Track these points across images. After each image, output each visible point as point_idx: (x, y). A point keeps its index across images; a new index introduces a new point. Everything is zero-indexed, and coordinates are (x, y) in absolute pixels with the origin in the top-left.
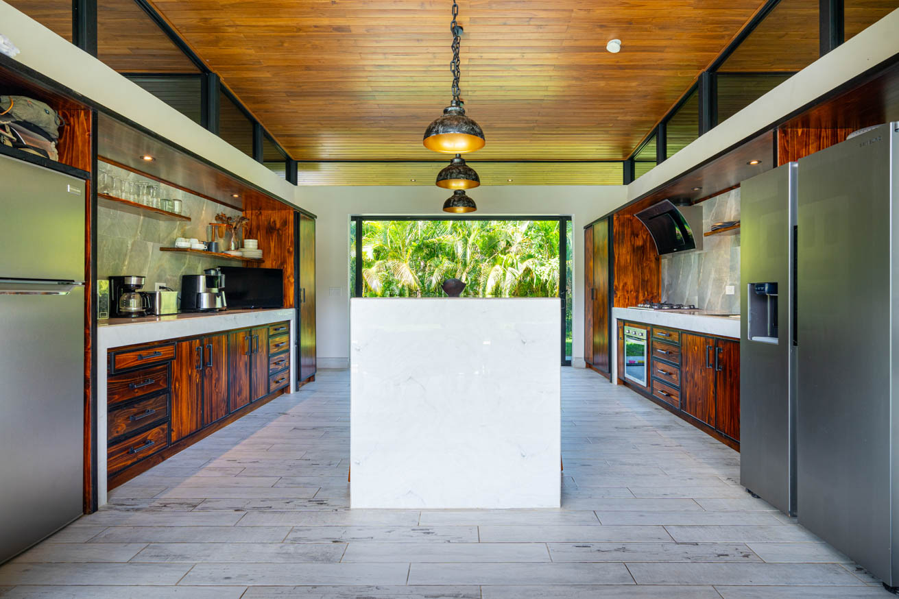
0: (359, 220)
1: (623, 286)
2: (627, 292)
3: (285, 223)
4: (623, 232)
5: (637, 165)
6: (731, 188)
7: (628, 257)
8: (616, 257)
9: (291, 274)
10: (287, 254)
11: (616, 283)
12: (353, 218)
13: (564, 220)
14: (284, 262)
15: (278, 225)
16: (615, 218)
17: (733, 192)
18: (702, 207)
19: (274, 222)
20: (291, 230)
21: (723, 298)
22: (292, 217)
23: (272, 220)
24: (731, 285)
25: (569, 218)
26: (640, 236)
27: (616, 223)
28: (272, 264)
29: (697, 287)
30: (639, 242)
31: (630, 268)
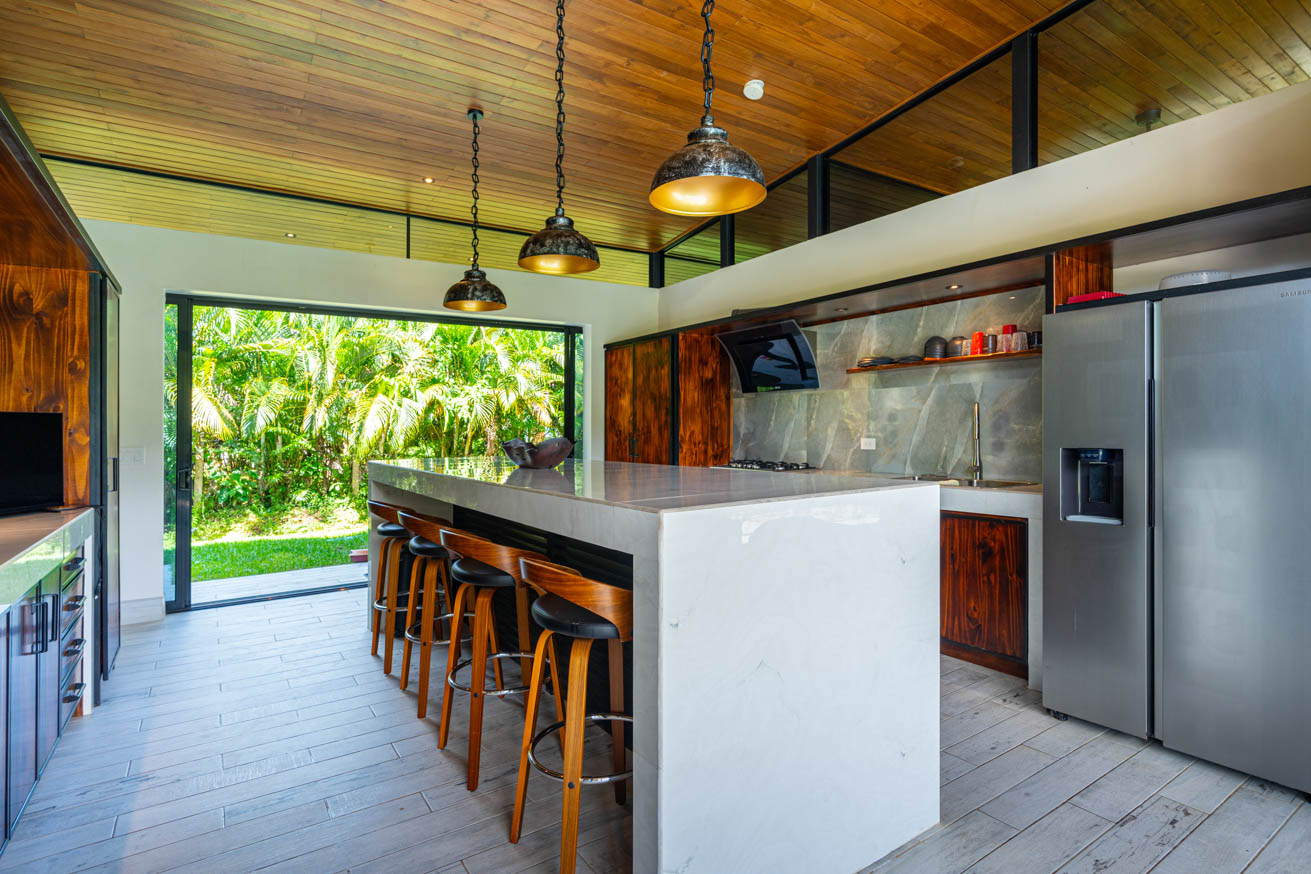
0: (184, 304)
1: (690, 436)
2: (695, 444)
3: (62, 300)
4: (690, 359)
5: (668, 262)
6: (873, 313)
7: (696, 395)
8: (682, 393)
9: (81, 424)
10: (67, 376)
11: (681, 432)
12: (171, 298)
13: (571, 332)
14: (59, 394)
15: (39, 304)
16: (681, 338)
17: (874, 318)
18: (815, 333)
19: (26, 294)
20: (81, 318)
21: (854, 453)
22: (82, 288)
23: (17, 288)
24: (869, 437)
25: (580, 330)
26: (709, 365)
27: (682, 344)
28: (17, 400)
29: (806, 438)
30: (709, 374)
31: (698, 410)
